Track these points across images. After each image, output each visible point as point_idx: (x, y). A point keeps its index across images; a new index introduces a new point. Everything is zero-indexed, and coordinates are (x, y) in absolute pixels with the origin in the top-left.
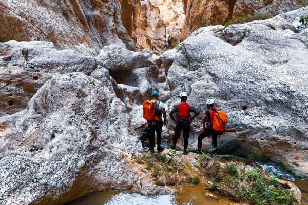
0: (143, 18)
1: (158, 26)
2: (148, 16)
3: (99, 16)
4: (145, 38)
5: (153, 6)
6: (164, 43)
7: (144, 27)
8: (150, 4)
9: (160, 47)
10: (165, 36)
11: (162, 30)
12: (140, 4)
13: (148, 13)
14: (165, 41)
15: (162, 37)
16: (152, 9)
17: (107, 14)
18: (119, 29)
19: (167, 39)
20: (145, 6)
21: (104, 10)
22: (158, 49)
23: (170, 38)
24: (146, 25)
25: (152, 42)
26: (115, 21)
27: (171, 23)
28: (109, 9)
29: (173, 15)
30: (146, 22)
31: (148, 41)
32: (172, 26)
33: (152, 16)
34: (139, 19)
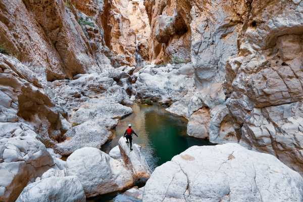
0: (117, 29)
1: (130, 35)
2: (121, 27)
3: (94, 44)
4: (119, 45)
5: (125, 19)
6: (134, 48)
7: (117, 36)
8: (122, 17)
9: (131, 52)
10: (135, 43)
11: (132, 37)
12: (114, 18)
13: (120, 25)
14: (135, 47)
15: (133, 43)
16: (123, 21)
17: (98, 41)
18: (105, 49)
19: (137, 45)
20: (118, 20)
21: (97, 39)
22: (129, 53)
23: (140, 44)
24: (119, 34)
25: (124, 48)
26: (103, 45)
27: (140, 31)
28: (99, 38)
29: (141, 24)
30: (119, 32)
31: (121, 48)
32: (141, 34)
33: (124, 26)
34: (114, 30)
